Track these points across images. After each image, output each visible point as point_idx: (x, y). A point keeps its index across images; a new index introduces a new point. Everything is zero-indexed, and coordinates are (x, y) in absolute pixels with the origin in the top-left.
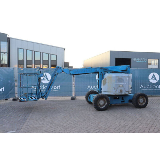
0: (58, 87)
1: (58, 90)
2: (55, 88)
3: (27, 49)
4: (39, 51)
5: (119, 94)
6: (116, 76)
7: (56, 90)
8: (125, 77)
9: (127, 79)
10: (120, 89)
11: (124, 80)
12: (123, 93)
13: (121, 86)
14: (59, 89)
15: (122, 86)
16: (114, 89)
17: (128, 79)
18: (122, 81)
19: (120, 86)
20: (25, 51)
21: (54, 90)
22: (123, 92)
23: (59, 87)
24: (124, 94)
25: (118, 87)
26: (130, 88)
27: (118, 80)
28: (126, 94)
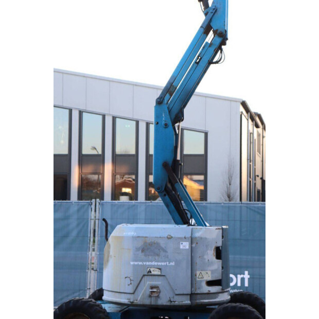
3: (82, 108)
4: (130, 116)
5: (147, 302)
6: (135, 234)
8: (170, 238)
9: (181, 247)
10: (148, 282)
11: (165, 251)
12: (163, 301)
13: (153, 273)
15: (159, 273)
16: (128, 281)
17: (186, 245)
18: (158, 255)
19: (150, 272)
20: (75, 115)
22: (161, 295)
24: (168, 304)
25: (144, 275)
26: (204, 284)
27: (143, 251)
28: (177, 303)
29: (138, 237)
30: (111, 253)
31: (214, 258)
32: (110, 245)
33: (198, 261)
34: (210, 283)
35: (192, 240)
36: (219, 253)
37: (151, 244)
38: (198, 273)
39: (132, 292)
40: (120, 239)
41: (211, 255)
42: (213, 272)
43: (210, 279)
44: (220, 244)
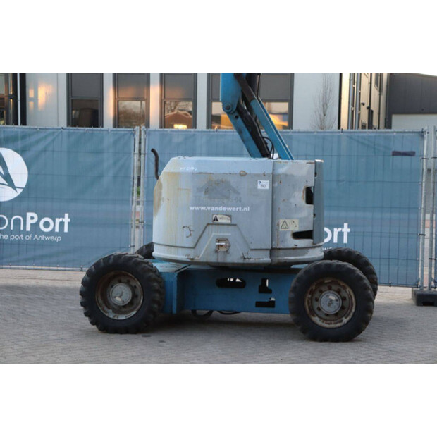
0: (62, 224)
1: (58, 239)
2: (47, 224)
5: (213, 259)
6: (196, 170)
7: (52, 238)
8: (243, 174)
9: (259, 187)
10: (214, 233)
11: (237, 192)
12: (234, 257)
13: (220, 221)
14: (66, 230)
15: (229, 222)
16: (186, 231)
17: (265, 185)
18: (228, 198)
19: (216, 219)
21: (43, 237)
22: (231, 250)
23: (67, 220)
24: (241, 261)
25: (208, 224)
26: (289, 236)
27: (206, 192)
28: (252, 261)
29: (200, 173)
30: (164, 195)
31: (303, 202)
32: (161, 184)
33: (281, 205)
34: (297, 235)
35: (274, 178)
36: (310, 197)
37: (218, 183)
38: (281, 221)
39: (192, 245)
40: (175, 175)
41: (300, 197)
42: (301, 220)
43: (297, 229)
44: (311, 184)
